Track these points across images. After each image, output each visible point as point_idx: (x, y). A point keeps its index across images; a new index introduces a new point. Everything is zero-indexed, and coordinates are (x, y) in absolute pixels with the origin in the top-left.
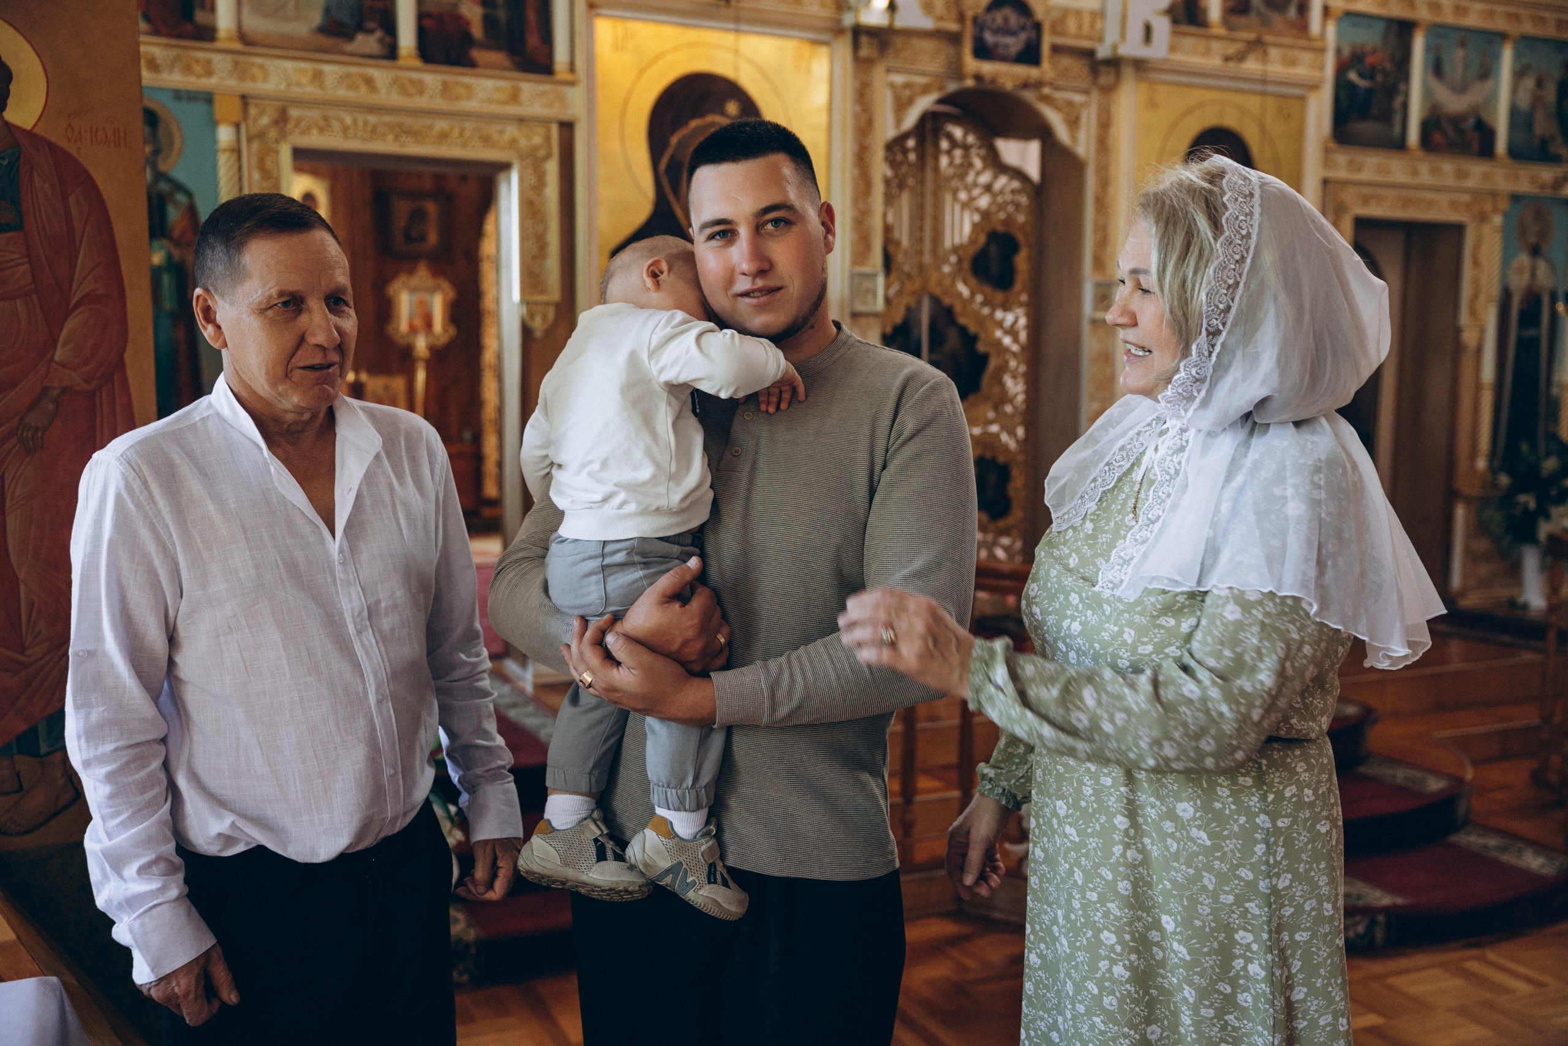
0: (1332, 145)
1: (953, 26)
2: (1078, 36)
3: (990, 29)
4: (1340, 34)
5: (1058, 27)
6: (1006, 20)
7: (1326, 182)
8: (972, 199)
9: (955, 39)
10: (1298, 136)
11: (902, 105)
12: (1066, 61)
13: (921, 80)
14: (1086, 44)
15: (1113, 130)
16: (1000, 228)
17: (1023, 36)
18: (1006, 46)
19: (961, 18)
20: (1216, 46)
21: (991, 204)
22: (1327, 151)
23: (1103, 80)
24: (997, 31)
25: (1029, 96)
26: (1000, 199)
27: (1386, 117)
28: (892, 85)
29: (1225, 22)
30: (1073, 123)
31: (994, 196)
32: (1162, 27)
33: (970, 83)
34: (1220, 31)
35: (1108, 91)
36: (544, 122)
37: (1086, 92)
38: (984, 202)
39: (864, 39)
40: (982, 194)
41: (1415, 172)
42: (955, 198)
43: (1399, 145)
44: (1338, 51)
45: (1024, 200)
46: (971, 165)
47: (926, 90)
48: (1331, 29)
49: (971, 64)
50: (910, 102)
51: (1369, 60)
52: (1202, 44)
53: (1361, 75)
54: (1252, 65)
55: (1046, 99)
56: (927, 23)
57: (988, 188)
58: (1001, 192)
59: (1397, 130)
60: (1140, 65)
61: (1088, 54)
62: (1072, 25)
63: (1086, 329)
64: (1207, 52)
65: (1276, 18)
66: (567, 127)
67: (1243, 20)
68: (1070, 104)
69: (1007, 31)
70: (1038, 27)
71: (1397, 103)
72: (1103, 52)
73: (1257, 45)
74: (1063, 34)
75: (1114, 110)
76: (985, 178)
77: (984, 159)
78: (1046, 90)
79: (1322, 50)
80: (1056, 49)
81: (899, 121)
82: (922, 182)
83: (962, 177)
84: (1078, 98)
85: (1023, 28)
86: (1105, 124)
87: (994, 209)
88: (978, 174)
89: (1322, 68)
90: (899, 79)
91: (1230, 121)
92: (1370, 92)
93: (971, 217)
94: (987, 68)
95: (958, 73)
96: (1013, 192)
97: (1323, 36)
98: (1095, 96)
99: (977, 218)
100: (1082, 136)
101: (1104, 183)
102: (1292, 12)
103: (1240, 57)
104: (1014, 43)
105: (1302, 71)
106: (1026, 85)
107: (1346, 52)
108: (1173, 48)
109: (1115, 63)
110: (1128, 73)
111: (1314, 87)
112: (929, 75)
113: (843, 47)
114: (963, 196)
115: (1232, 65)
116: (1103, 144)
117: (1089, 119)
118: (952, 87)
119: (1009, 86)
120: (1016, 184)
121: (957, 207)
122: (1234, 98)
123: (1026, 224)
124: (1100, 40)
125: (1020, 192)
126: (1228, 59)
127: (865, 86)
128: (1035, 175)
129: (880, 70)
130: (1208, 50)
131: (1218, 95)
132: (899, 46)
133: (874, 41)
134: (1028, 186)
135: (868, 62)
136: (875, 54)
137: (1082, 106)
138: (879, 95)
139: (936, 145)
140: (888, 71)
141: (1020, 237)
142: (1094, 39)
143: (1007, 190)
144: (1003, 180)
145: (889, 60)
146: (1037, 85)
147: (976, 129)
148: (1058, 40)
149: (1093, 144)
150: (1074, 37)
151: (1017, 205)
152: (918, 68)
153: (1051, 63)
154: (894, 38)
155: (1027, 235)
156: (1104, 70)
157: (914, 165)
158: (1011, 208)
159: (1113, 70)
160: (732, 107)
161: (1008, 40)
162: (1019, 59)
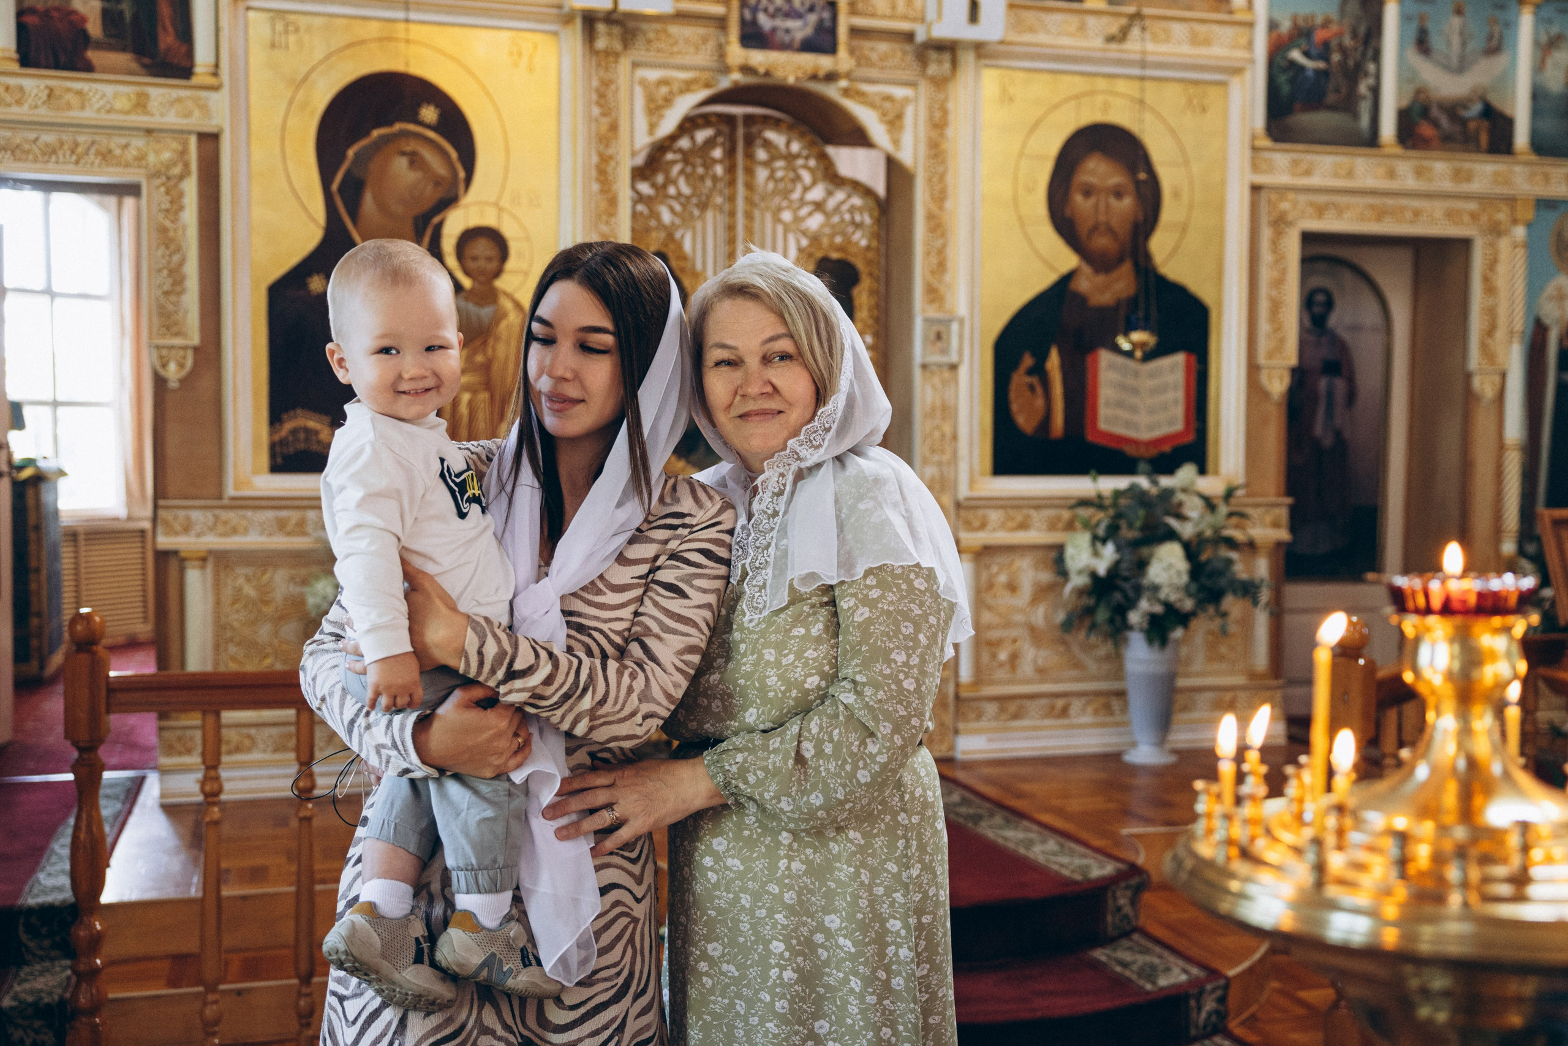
0: (1266, 143)
1: (713, 9)
2: (892, 17)
3: (766, 10)
4: (1272, 5)
5: (861, 6)
7: (1256, 189)
8: (798, 220)
9: (717, 23)
11: (656, 108)
12: (871, 47)
13: (677, 76)
14: (904, 26)
15: (950, 132)
16: (835, 255)
17: (812, 18)
18: (787, 31)
20: (1091, 21)
21: (822, 226)
22: (1255, 149)
23: (932, 69)
24: (776, 14)
25: (832, 92)
26: (836, 219)
27: (1348, 105)
28: (643, 83)
30: (894, 122)
31: (828, 215)
33: (736, 77)
34: (1101, 5)
35: (940, 83)
36: (180, 133)
37: (912, 84)
38: (815, 222)
39: (601, 27)
40: (810, 214)
41: (1391, 174)
42: (777, 220)
43: (1372, 140)
44: (1273, 25)
45: (866, 219)
46: (798, 178)
47: (687, 87)
50: (668, 101)
51: (1320, 35)
52: (1073, 21)
53: (1307, 54)
55: (852, 95)
57: (819, 206)
58: (837, 209)
59: (1365, 121)
60: (979, 48)
61: (906, 37)
62: (880, 3)
63: (917, 374)
64: (1081, 32)
66: (210, 140)
68: (888, 98)
69: (792, 14)
70: (835, 7)
71: (1363, 88)
72: (922, 34)
73: (1138, 20)
74: (866, 14)
75: (950, 106)
76: (817, 193)
77: (813, 171)
78: (848, 83)
79: (1251, 25)
80: (859, 33)
81: (652, 127)
82: (732, 199)
83: (786, 194)
84: (899, 92)
85: (812, 9)
86: (939, 124)
87: (827, 230)
88: (806, 189)
89: (1250, 45)
90: (653, 75)
92: (1322, 75)
93: (798, 241)
95: (722, 63)
96: (852, 210)
97: (1250, 6)
98: (924, 88)
99: (805, 242)
100: (907, 138)
101: (940, 196)
104: (800, 28)
105: (1220, 51)
106: (816, 77)
107: (1286, 26)
109: (948, 48)
110: (967, 59)
111: (1237, 71)
112: (696, 69)
113: (574, 36)
114: (787, 216)
115: (1114, 46)
116: (936, 150)
117: (915, 119)
118: (721, 83)
119: (791, 79)
120: (857, 201)
121: (780, 229)
122: (1122, 86)
123: (868, 248)
124: (923, 20)
125: (861, 210)
126: (1111, 39)
127: (606, 83)
128: (881, 189)
129: (624, 65)
130: (1082, 27)
131: (1101, 84)
132: (651, 35)
133: (616, 30)
134: (871, 202)
135: (611, 55)
136: (618, 46)
137: (906, 101)
138: (623, 94)
139: (749, 155)
140: (635, 65)
141: (860, 265)
142: (914, 20)
143: (845, 207)
144: (840, 195)
145: (639, 53)
146: (831, 77)
147: (802, 136)
148: (860, 22)
149: (922, 149)
150: (884, 17)
151: (858, 226)
152: (678, 60)
153: (852, 51)
154: (644, 26)
155: (869, 262)
156: (933, 55)
157: (721, 179)
158: (850, 229)
159: (947, 57)
160: (429, 114)
161: (791, 24)
162: (808, 46)
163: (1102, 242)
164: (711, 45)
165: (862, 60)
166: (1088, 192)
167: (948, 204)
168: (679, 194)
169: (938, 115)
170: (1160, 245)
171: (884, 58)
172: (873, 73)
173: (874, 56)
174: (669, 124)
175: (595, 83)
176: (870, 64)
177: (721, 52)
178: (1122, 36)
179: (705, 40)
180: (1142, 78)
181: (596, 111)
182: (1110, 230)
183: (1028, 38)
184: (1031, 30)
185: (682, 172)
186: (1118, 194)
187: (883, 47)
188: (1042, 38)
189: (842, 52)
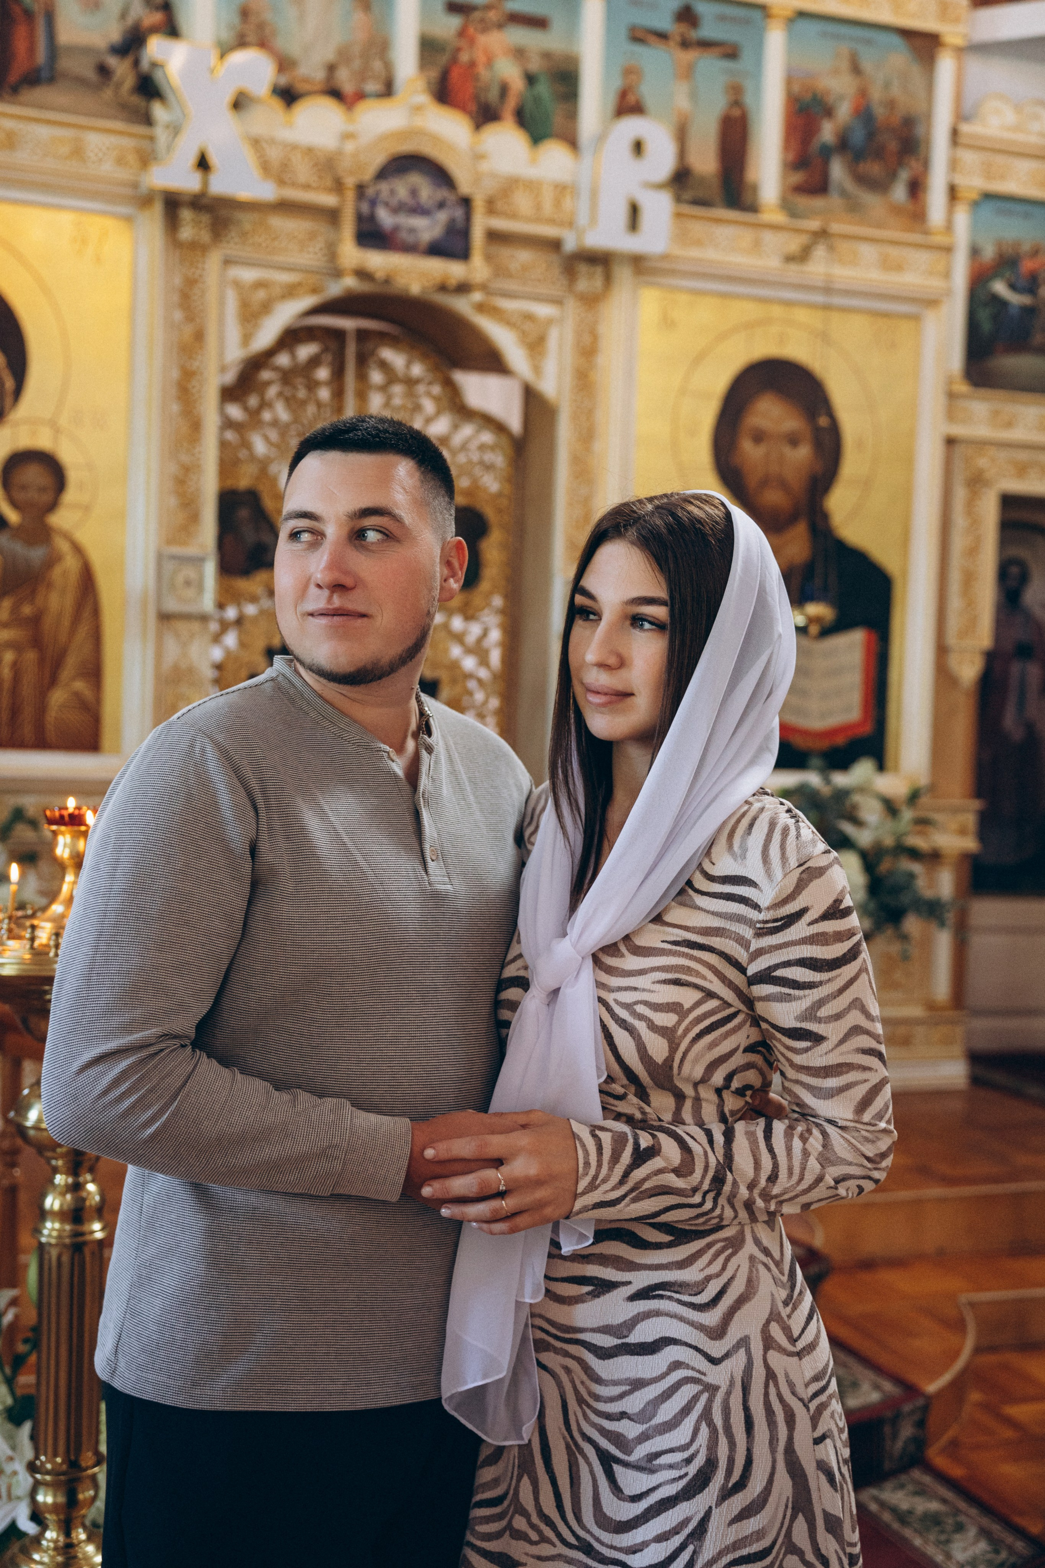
0: (963, 388)
1: (323, 198)
2: (538, 220)
3: (387, 204)
4: (974, 227)
5: (498, 204)
6: (414, 193)
7: (951, 442)
9: (328, 216)
11: (252, 314)
12: (511, 255)
13: (284, 278)
14: (549, 231)
15: (601, 360)
16: (464, 502)
17: (442, 217)
18: (412, 230)
19: (337, 185)
20: (769, 237)
22: (951, 396)
23: (582, 285)
24: (399, 209)
25: (463, 305)
26: (461, 459)
28: (237, 284)
29: (786, 205)
30: (536, 346)
31: (452, 453)
32: (659, 207)
33: (349, 282)
34: (779, 218)
35: (591, 301)
37: (558, 302)
39: (187, 214)
44: (975, 252)
45: (499, 459)
46: (418, 408)
47: (290, 292)
48: (962, 218)
49: (353, 254)
50: (266, 308)
51: (1027, 265)
52: (746, 236)
53: (1013, 287)
56: (266, 191)
58: (464, 447)
60: (639, 263)
61: (553, 245)
62: (523, 202)
64: (758, 249)
65: (870, 199)
67: (818, 202)
68: (529, 317)
69: (418, 210)
70: (466, 203)
72: (574, 242)
73: (824, 240)
74: (505, 214)
75: (602, 329)
76: (440, 427)
77: (436, 399)
78: (483, 296)
79: (948, 250)
80: (497, 237)
81: (246, 339)
84: (543, 310)
85: (441, 205)
86: (588, 350)
88: (428, 421)
89: (947, 275)
90: (248, 275)
92: (1029, 312)
94: (380, 261)
95: (333, 265)
96: (482, 447)
97: (949, 228)
98: (572, 306)
100: (551, 365)
101: (588, 436)
102: (899, 192)
104: (426, 227)
105: (912, 279)
106: (446, 287)
107: (989, 253)
109: (601, 261)
110: (623, 275)
111: (932, 303)
112: (301, 271)
113: (153, 222)
115: (793, 267)
116: (585, 380)
117: (560, 344)
119: (415, 289)
120: (487, 437)
122: (802, 315)
123: (500, 495)
124: (570, 224)
125: (492, 448)
126: (790, 259)
127: (191, 283)
128: (515, 424)
129: (213, 261)
130: (757, 244)
131: (777, 311)
132: (247, 227)
133: (205, 218)
134: (504, 441)
135: (196, 248)
136: (205, 236)
137: (550, 322)
138: (212, 296)
139: (362, 376)
140: (228, 262)
141: (490, 513)
142: (561, 224)
143: (473, 445)
144: (467, 430)
145: (231, 247)
146: (463, 288)
147: (424, 357)
148: (500, 224)
149: (568, 380)
150: (528, 220)
151: (489, 467)
152: (280, 259)
153: (488, 258)
154: (239, 215)
155: (500, 511)
156: (583, 268)
157: (325, 406)
158: (478, 471)
159: (599, 270)
161: (419, 222)
162: (436, 250)
163: (773, 497)
164: (319, 244)
165: (500, 271)
166: (759, 437)
167: (597, 446)
168: (275, 423)
169: (587, 339)
170: (839, 503)
171: (525, 268)
172: (511, 285)
173: (514, 266)
174: (266, 335)
175: (178, 281)
176: (509, 275)
177: (332, 254)
178: (802, 256)
179: (312, 236)
180: (827, 307)
181: (178, 315)
182: (783, 485)
183: (694, 253)
184: (699, 243)
185: (280, 394)
186: (793, 441)
187: (524, 256)
188: (710, 254)
189: (477, 258)
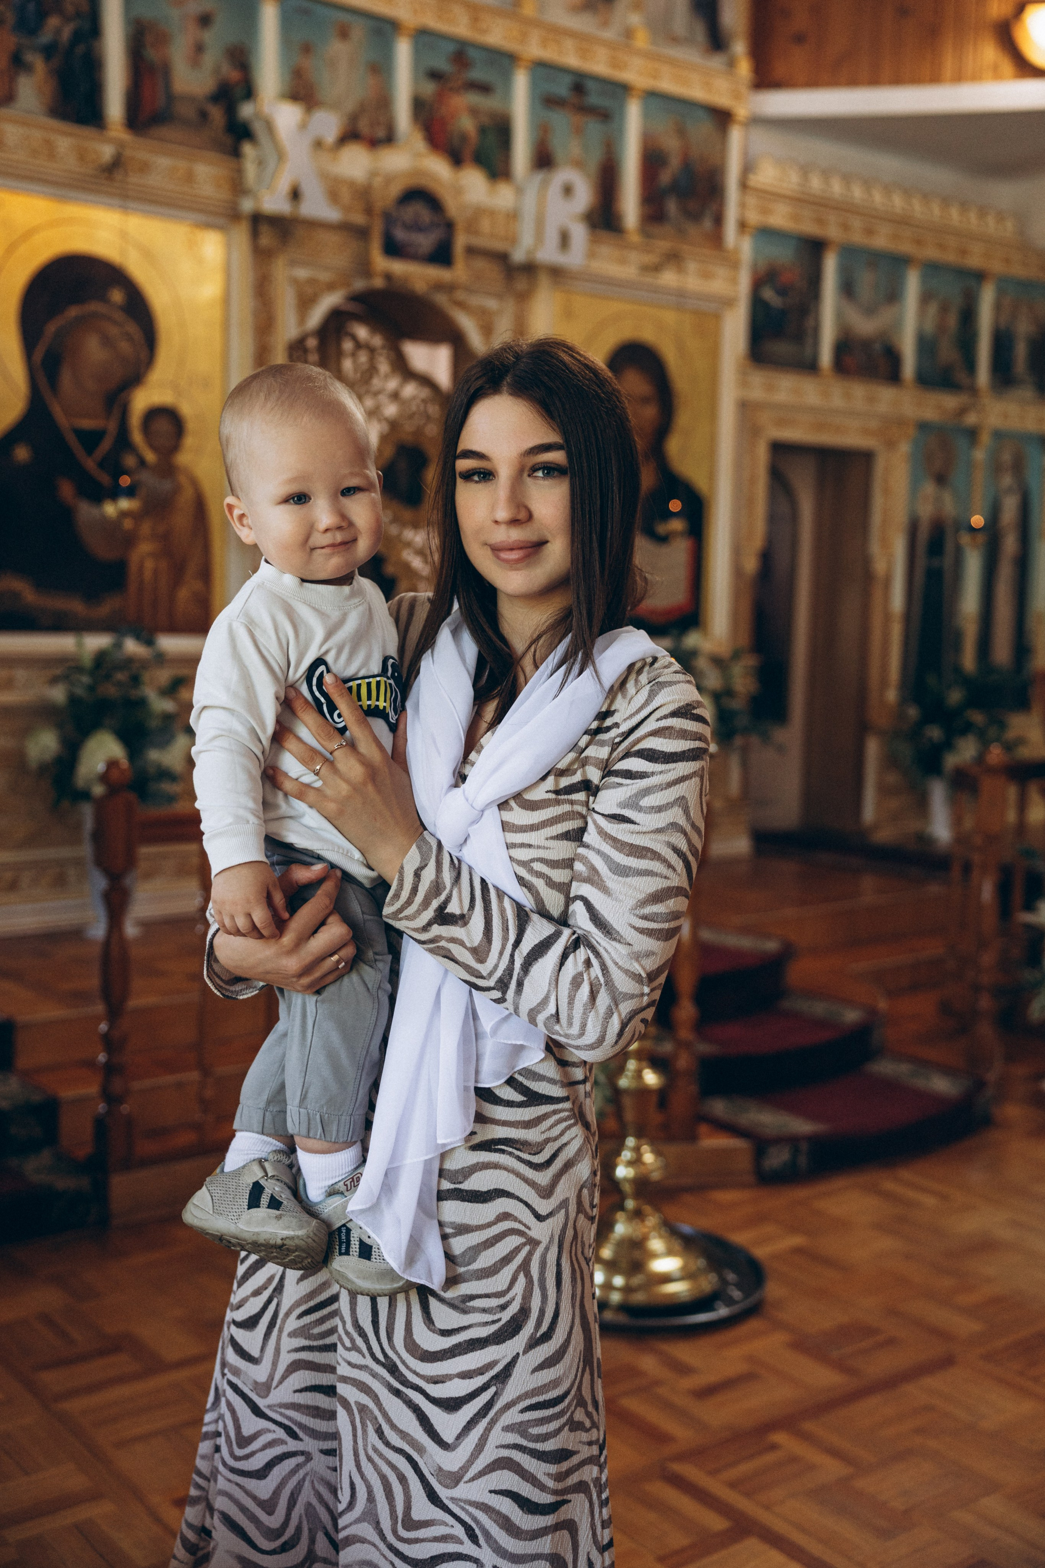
0: (748, 365)
1: (359, 219)
2: (492, 237)
3: (400, 225)
4: (756, 250)
5: (472, 227)
6: (418, 216)
7: (743, 403)
8: (379, 407)
9: (361, 233)
10: (714, 353)
11: (305, 303)
12: (480, 264)
13: (324, 276)
14: (498, 245)
16: (409, 441)
17: (434, 235)
18: (418, 244)
19: (369, 211)
20: (632, 254)
21: (399, 413)
22: (743, 370)
23: (516, 286)
24: (408, 228)
25: (441, 299)
26: (409, 408)
27: (799, 337)
28: (295, 281)
29: (642, 230)
30: (487, 330)
31: (403, 404)
32: (579, 233)
33: (378, 283)
34: (637, 239)
35: (524, 298)
37: (499, 296)
38: (391, 410)
39: (264, 228)
40: (389, 402)
41: (827, 396)
43: (812, 366)
44: (754, 267)
45: (435, 410)
46: (377, 370)
47: (331, 287)
48: (747, 244)
49: (381, 262)
50: (314, 299)
51: (785, 278)
52: (618, 252)
53: (775, 293)
54: (669, 278)
55: (461, 305)
56: (330, 214)
57: (395, 395)
58: (410, 400)
59: (809, 350)
60: (557, 273)
61: (502, 258)
62: (485, 225)
64: (623, 261)
68: (484, 309)
69: (416, 227)
70: (450, 226)
71: (809, 325)
72: (519, 256)
73: (674, 259)
74: (477, 233)
76: (392, 385)
77: (390, 363)
78: (460, 295)
79: (738, 265)
80: (471, 251)
81: (301, 320)
83: (368, 381)
84: (492, 304)
85: (434, 225)
87: (402, 418)
88: (385, 379)
89: (737, 284)
90: (302, 273)
91: (648, 335)
92: (784, 310)
93: (379, 426)
94: (398, 267)
95: (364, 268)
96: (422, 400)
97: (737, 250)
98: (510, 302)
99: (385, 427)
102: (708, 224)
103: (656, 268)
104: (425, 242)
105: (718, 286)
106: (439, 287)
107: (763, 267)
108: (591, 255)
109: (530, 269)
110: (544, 280)
111: (730, 303)
112: (334, 270)
113: (241, 235)
114: (370, 401)
115: (648, 275)
117: (503, 327)
118: (359, 285)
119: (421, 288)
120: (425, 392)
122: (651, 311)
124: (517, 242)
125: (429, 401)
126: (647, 270)
127: (266, 278)
128: (446, 383)
129: (281, 263)
130: (624, 259)
131: (636, 307)
132: (301, 239)
133: (276, 232)
134: (436, 395)
135: (271, 252)
136: (276, 244)
137: (497, 311)
138: (279, 290)
140: (290, 264)
142: (508, 241)
144: (412, 387)
145: (292, 252)
146: (449, 289)
148: (473, 241)
150: (489, 238)
151: (430, 417)
152: (322, 262)
153: (465, 266)
156: (518, 276)
159: (528, 277)
160: (117, 296)
161: (423, 240)
164: (352, 251)
170: (674, 446)
174: (316, 316)
177: (365, 260)
186: (647, 400)
188: (596, 265)
189: (459, 266)
